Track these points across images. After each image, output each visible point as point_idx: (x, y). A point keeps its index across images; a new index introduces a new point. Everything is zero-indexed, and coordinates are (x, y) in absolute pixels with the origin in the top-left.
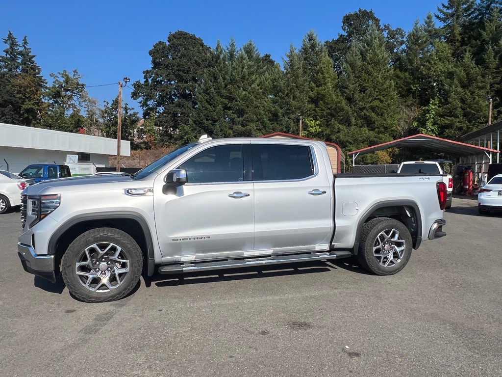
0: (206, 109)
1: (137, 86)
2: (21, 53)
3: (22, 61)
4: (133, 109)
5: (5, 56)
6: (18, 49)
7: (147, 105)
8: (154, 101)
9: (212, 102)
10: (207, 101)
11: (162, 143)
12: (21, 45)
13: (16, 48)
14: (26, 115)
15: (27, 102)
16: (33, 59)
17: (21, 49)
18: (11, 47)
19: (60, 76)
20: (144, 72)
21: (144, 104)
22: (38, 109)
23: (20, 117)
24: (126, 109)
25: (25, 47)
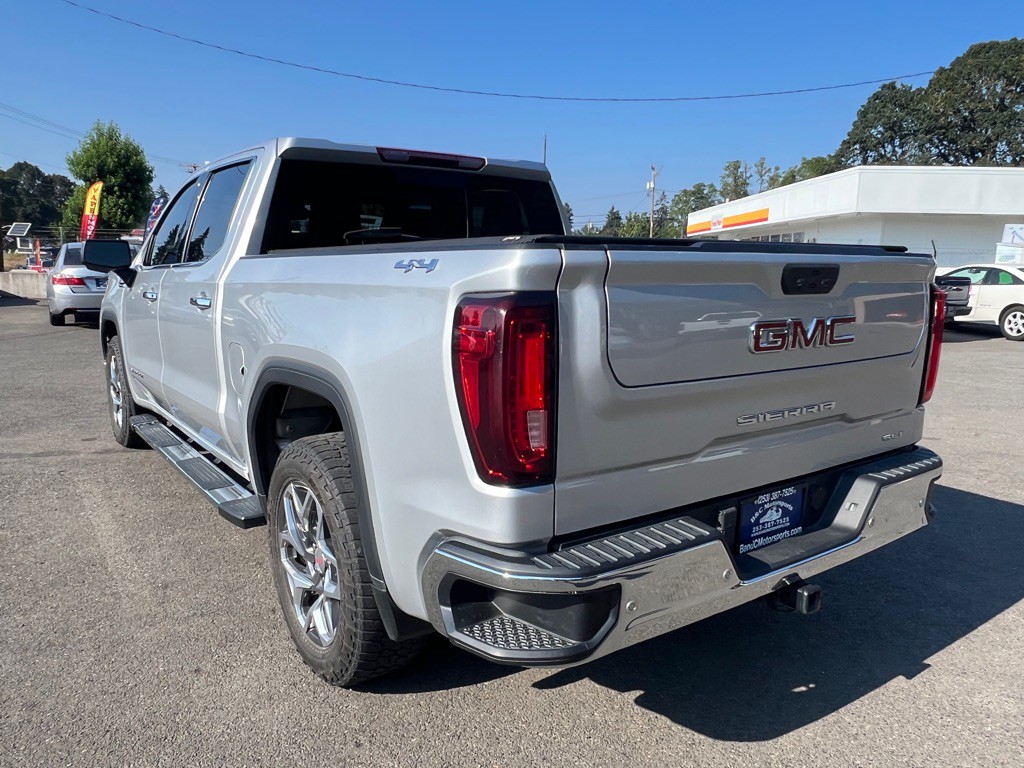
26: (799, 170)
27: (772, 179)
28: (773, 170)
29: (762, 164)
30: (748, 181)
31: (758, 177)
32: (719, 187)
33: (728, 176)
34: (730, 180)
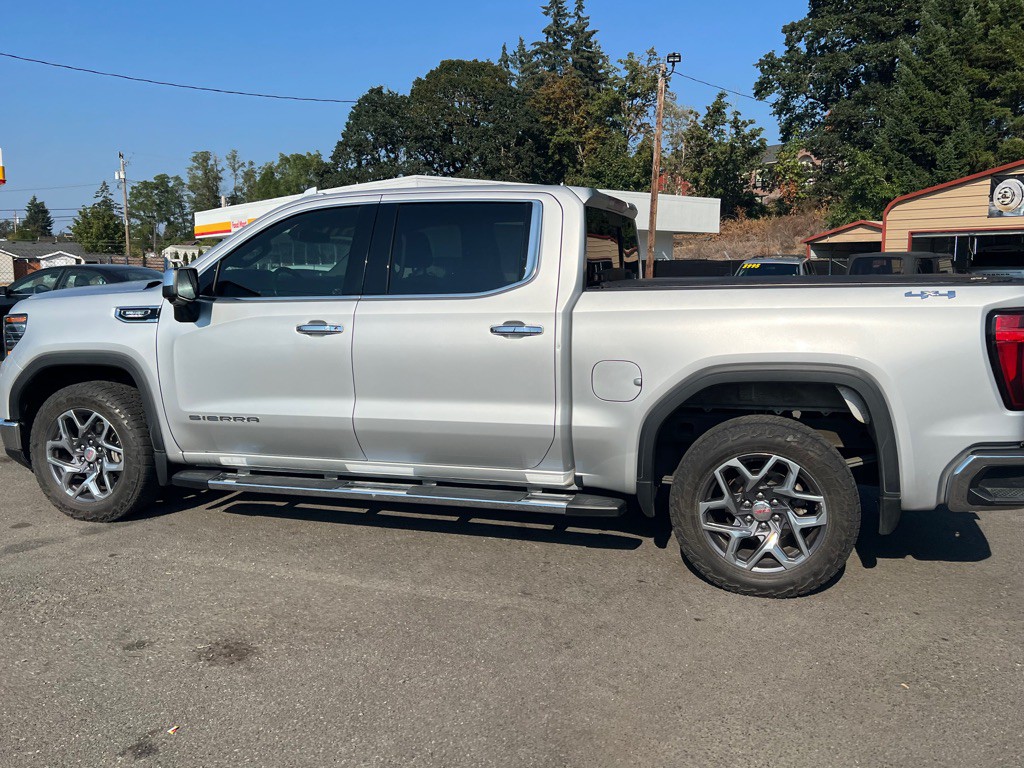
0: (921, 102)
1: (769, 64)
2: (571, 31)
3: (573, 46)
4: (751, 122)
5: (545, 41)
6: (567, 23)
7: (790, 110)
8: (807, 98)
9: (940, 80)
10: (925, 80)
11: (817, 198)
12: (572, 14)
13: (563, 22)
14: (557, 157)
15: (561, 130)
16: (592, 40)
17: (572, 22)
18: (555, 21)
19: (621, 67)
20: (784, 31)
21: (782, 108)
22: (578, 143)
23: (546, 162)
24: (735, 124)
25: (579, 17)
26: (279, 166)
27: (246, 174)
28: (247, 164)
29: (234, 157)
30: (220, 175)
31: (231, 171)
32: (186, 180)
33: (197, 168)
34: (200, 173)
